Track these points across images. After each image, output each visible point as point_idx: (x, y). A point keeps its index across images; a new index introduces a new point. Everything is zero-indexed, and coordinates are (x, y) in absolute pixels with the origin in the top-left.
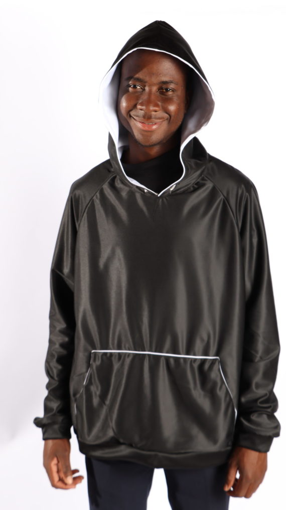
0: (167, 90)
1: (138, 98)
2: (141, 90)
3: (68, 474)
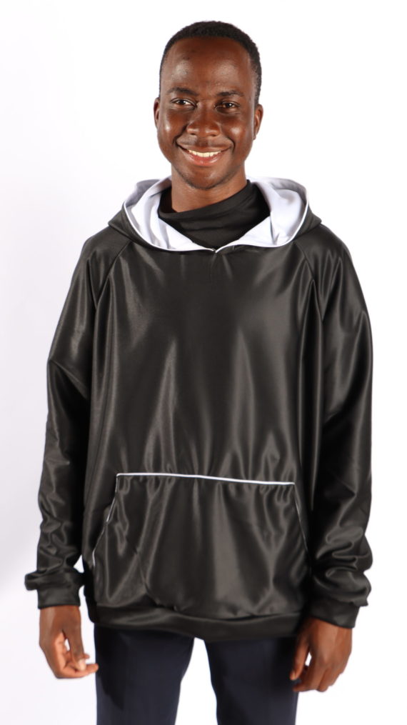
0: (228, 105)
1: (187, 118)
2: (191, 107)
3: (80, 657)
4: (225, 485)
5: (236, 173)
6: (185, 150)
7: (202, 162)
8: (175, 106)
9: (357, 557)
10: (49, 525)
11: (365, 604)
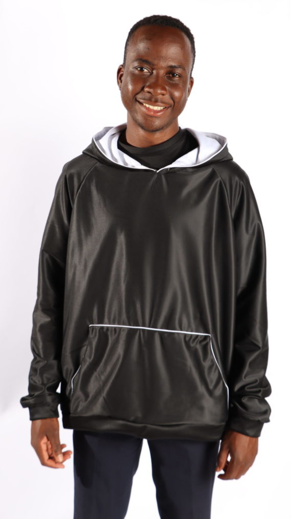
0: (173, 75)
1: (145, 81)
2: (149, 74)
3: (59, 452)
4: (161, 333)
5: (172, 123)
6: (141, 104)
7: (152, 113)
8: (137, 72)
9: (262, 389)
10: (38, 362)
11: (268, 421)
